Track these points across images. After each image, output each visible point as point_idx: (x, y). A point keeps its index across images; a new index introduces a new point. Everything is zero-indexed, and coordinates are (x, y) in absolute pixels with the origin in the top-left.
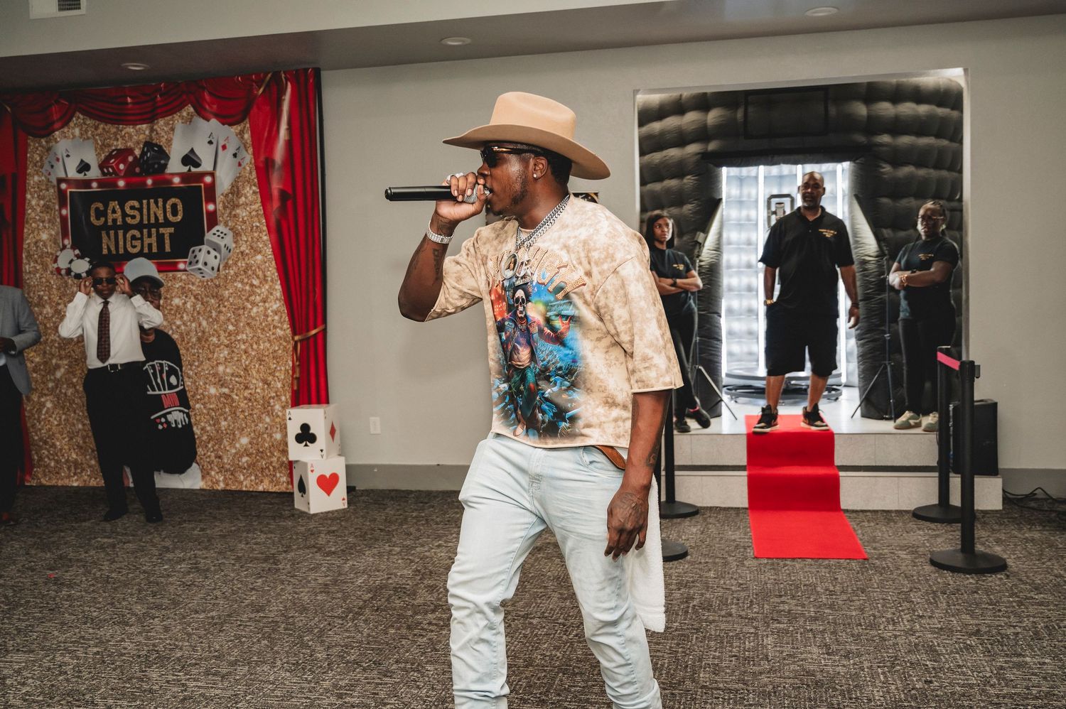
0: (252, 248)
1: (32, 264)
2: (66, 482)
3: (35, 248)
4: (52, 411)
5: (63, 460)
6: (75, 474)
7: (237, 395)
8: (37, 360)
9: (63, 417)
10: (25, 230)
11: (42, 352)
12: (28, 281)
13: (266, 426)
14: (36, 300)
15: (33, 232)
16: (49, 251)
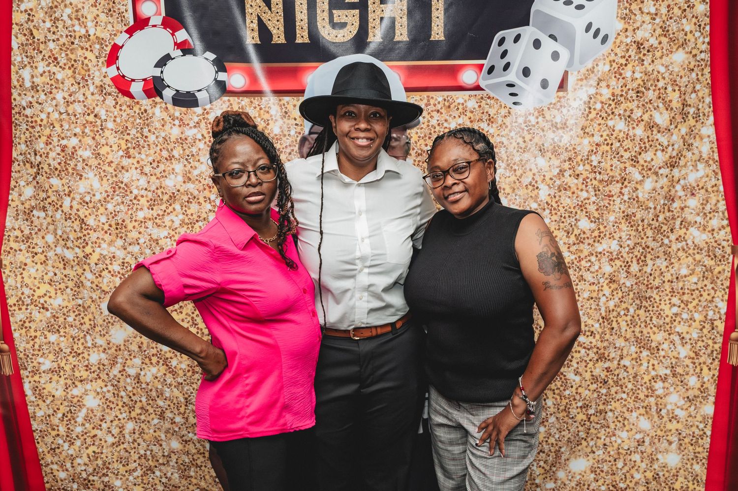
0: (665, 31)
1: (41, 67)
3: (48, 24)
4: (99, 414)
7: (577, 373)
8: (57, 301)
9: (130, 426)
11: (71, 284)
12: (28, 112)
13: (638, 436)
14: (54, 160)
16: (92, 32)
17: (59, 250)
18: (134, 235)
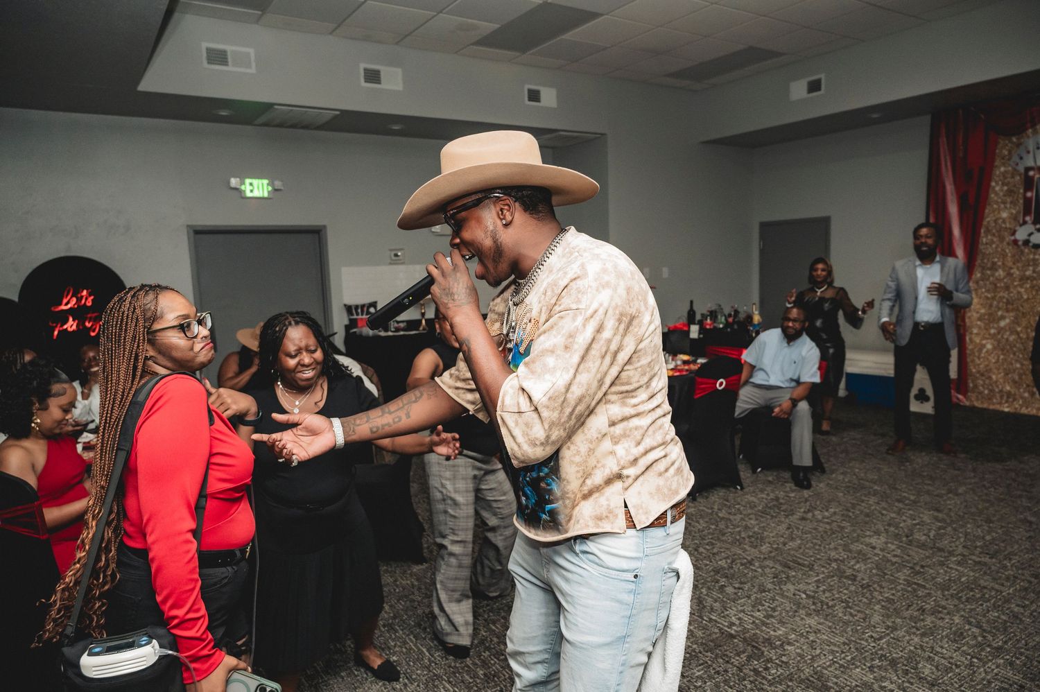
1: (989, 237)
2: (997, 407)
3: (994, 225)
4: (991, 351)
5: (997, 390)
6: (1007, 402)
8: (983, 311)
10: (987, 211)
14: (989, 265)
15: (994, 212)
16: (1008, 226)
17: (986, 294)
18: (1012, 290)
